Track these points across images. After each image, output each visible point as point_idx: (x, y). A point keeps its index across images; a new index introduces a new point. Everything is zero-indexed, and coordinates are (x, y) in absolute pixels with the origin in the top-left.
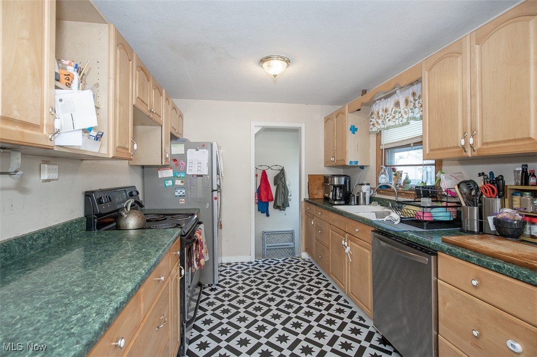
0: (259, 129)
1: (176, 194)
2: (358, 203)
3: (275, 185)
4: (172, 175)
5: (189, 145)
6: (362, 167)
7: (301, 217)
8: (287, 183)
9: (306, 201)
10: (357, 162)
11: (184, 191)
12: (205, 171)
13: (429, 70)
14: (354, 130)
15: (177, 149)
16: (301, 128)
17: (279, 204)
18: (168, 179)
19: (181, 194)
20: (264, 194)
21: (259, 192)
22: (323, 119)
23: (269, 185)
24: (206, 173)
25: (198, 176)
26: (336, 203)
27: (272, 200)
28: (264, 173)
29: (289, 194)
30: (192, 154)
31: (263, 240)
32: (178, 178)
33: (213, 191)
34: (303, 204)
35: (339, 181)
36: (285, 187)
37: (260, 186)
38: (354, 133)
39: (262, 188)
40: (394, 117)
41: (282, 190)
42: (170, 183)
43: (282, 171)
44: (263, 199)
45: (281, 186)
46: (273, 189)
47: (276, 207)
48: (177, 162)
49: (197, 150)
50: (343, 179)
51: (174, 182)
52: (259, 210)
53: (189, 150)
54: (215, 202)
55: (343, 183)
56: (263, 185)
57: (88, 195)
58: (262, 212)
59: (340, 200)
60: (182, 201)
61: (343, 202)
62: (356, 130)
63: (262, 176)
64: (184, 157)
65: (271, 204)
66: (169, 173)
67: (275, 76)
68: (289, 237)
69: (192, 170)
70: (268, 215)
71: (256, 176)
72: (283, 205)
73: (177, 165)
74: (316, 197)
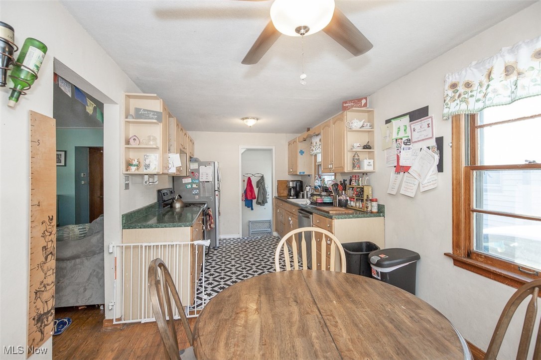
0: (245, 150)
1: (193, 193)
2: (303, 198)
3: (257, 187)
4: (191, 181)
5: (201, 164)
6: (309, 175)
7: (273, 209)
8: (266, 186)
9: (276, 198)
10: (304, 173)
11: (198, 191)
12: (210, 179)
13: (323, 129)
14: (302, 152)
15: (194, 166)
16: (272, 149)
17: (260, 201)
18: (189, 183)
19: (196, 193)
20: (249, 194)
21: (246, 192)
22: (287, 143)
23: (253, 188)
24: (211, 180)
25: (206, 182)
26: (291, 197)
27: (255, 198)
28: (249, 179)
29: (267, 194)
30: (202, 169)
31: (249, 226)
32: (194, 183)
33: (215, 191)
34: (274, 200)
35: (293, 184)
36: (264, 189)
37: (246, 188)
38: (302, 155)
39: (248, 190)
40: (319, 148)
41: (262, 191)
42: (189, 186)
43: (262, 177)
44: (248, 197)
45: (261, 188)
46: (256, 190)
47: (258, 203)
48: (193, 174)
49: (206, 166)
50: (295, 183)
51: (192, 186)
52: (246, 206)
53: (201, 166)
54: (217, 197)
55: (295, 186)
56: (249, 188)
57: (159, 191)
58: (248, 207)
59: (293, 196)
60: (197, 197)
61: (295, 197)
62: (303, 152)
63: (248, 181)
64: (198, 171)
65: (254, 201)
66: (189, 180)
67: (250, 127)
68: (268, 224)
69: (203, 178)
70: (252, 209)
71: (244, 181)
72: (263, 201)
73: (193, 175)
74: (282, 195)
